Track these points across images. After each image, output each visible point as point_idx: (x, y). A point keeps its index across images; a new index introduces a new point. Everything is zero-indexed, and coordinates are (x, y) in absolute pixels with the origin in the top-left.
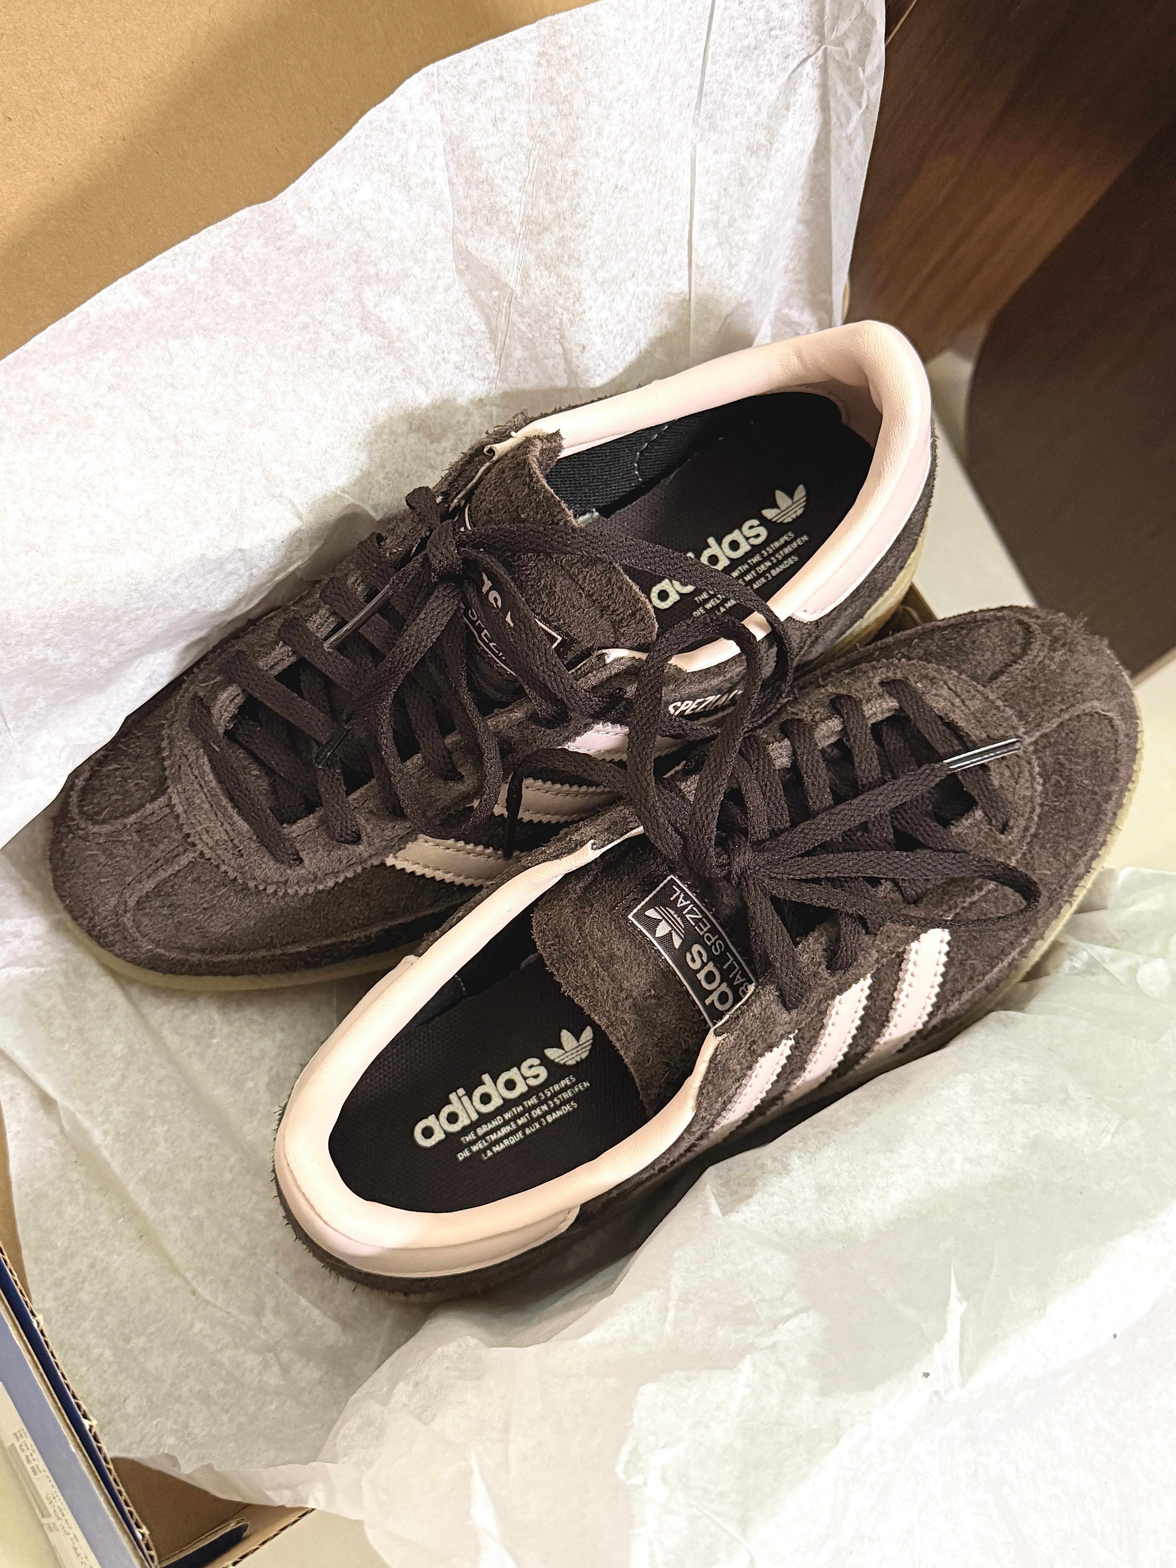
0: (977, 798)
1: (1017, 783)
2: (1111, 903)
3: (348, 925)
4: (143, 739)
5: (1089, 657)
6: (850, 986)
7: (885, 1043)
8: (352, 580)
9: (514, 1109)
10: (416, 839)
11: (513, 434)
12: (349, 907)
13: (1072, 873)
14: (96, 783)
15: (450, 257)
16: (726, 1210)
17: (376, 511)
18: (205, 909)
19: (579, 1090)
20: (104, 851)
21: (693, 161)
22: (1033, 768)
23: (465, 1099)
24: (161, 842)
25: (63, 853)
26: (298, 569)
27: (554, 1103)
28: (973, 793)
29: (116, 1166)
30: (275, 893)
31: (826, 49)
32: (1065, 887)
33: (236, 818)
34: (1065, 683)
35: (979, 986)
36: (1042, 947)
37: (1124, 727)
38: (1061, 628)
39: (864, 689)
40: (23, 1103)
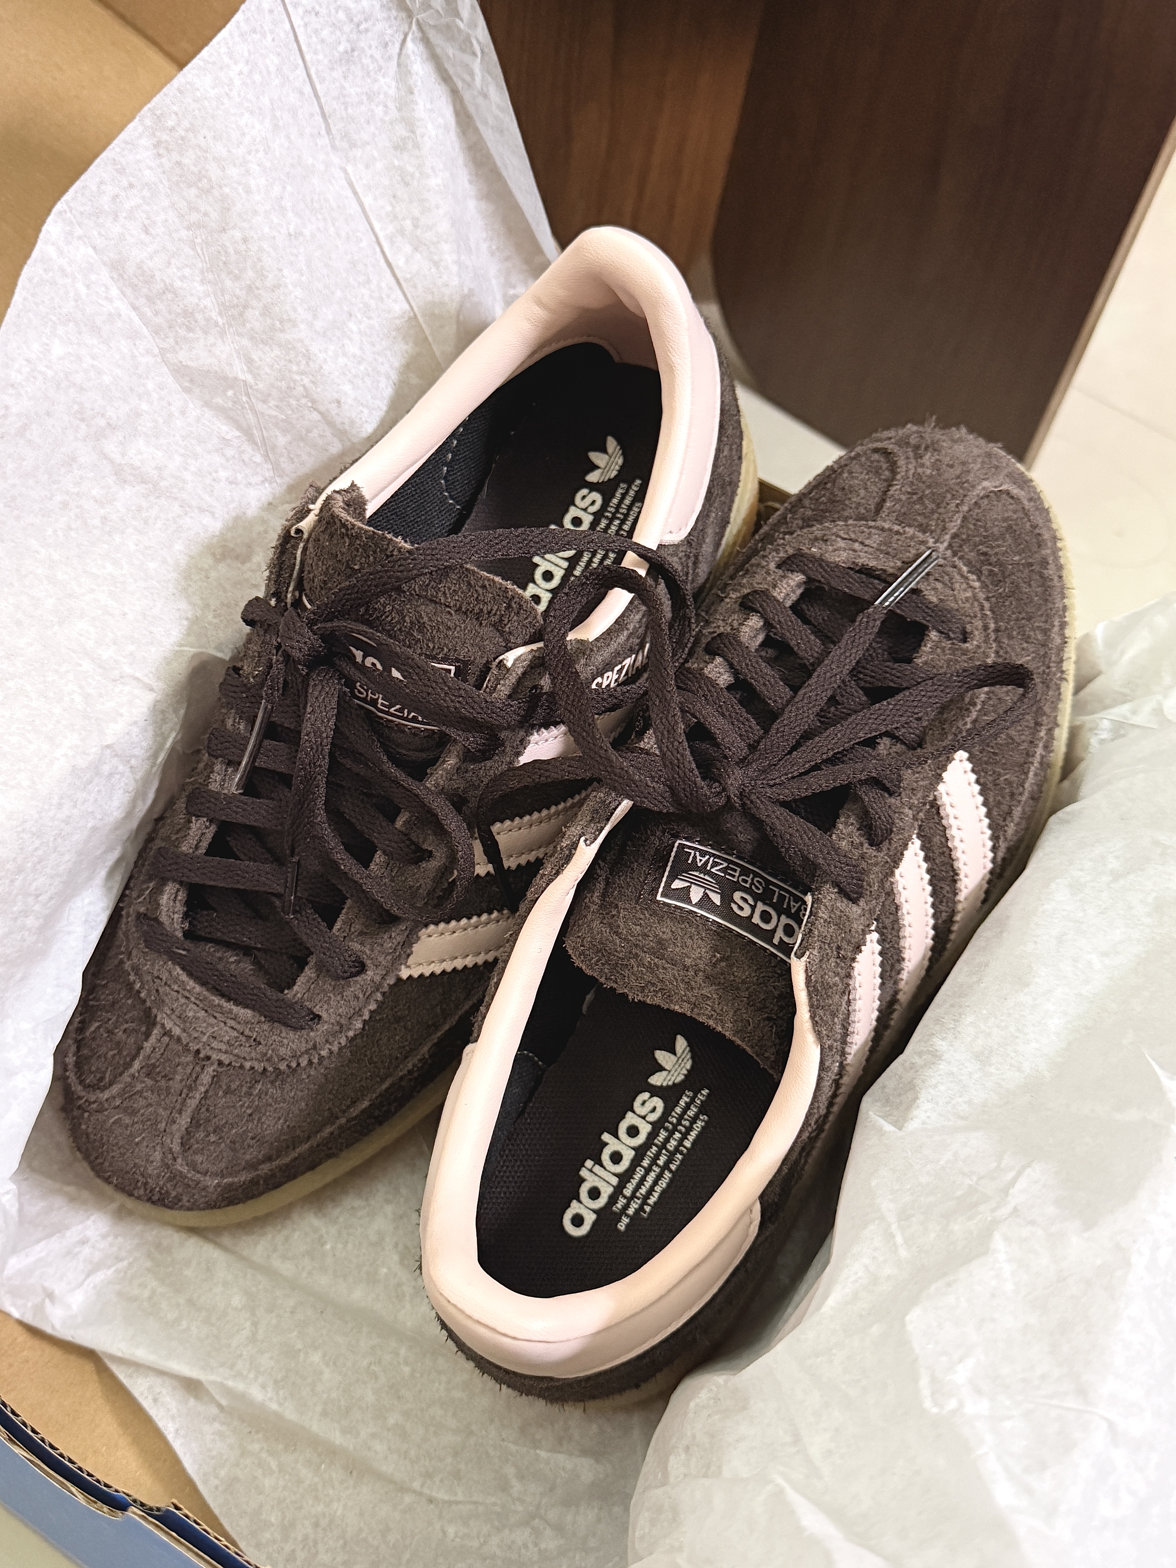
0: (924, 622)
1: (953, 590)
2: (1103, 666)
3: (397, 1058)
4: (110, 985)
5: (956, 447)
6: (902, 854)
7: (966, 899)
8: (229, 722)
9: (649, 1153)
10: (418, 938)
11: (311, 507)
12: (389, 1040)
13: (1051, 649)
14: (85, 1052)
15: (171, 380)
16: (899, 1125)
17: (222, 651)
18: (250, 1115)
19: (702, 1101)
20: (125, 1110)
21: (351, 185)
22: (960, 570)
23: (597, 1169)
24: (175, 1072)
25: (87, 1135)
26: (175, 743)
27: (684, 1126)
28: (918, 619)
29: (290, 1413)
30: (310, 1063)
31: (418, 21)
32: (1052, 665)
33: (235, 1009)
34: (947, 480)
35: (1024, 798)
36: (1062, 735)
37: (1022, 493)
38: (916, 435)
39: (765, 579)
40: (168, 1399)
